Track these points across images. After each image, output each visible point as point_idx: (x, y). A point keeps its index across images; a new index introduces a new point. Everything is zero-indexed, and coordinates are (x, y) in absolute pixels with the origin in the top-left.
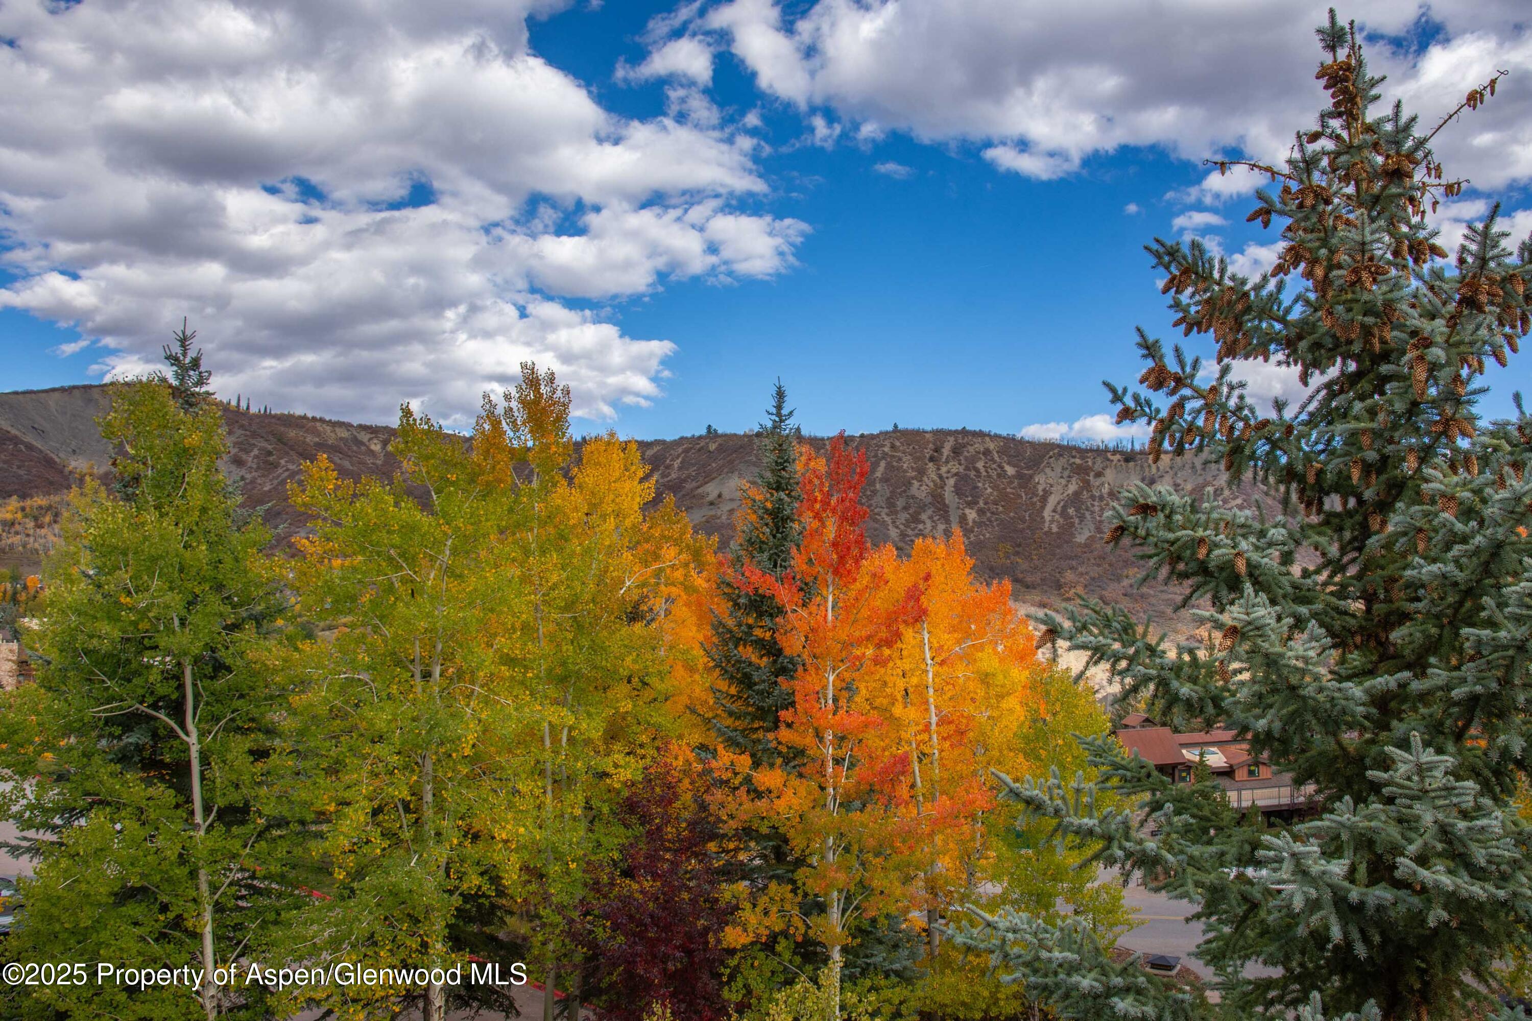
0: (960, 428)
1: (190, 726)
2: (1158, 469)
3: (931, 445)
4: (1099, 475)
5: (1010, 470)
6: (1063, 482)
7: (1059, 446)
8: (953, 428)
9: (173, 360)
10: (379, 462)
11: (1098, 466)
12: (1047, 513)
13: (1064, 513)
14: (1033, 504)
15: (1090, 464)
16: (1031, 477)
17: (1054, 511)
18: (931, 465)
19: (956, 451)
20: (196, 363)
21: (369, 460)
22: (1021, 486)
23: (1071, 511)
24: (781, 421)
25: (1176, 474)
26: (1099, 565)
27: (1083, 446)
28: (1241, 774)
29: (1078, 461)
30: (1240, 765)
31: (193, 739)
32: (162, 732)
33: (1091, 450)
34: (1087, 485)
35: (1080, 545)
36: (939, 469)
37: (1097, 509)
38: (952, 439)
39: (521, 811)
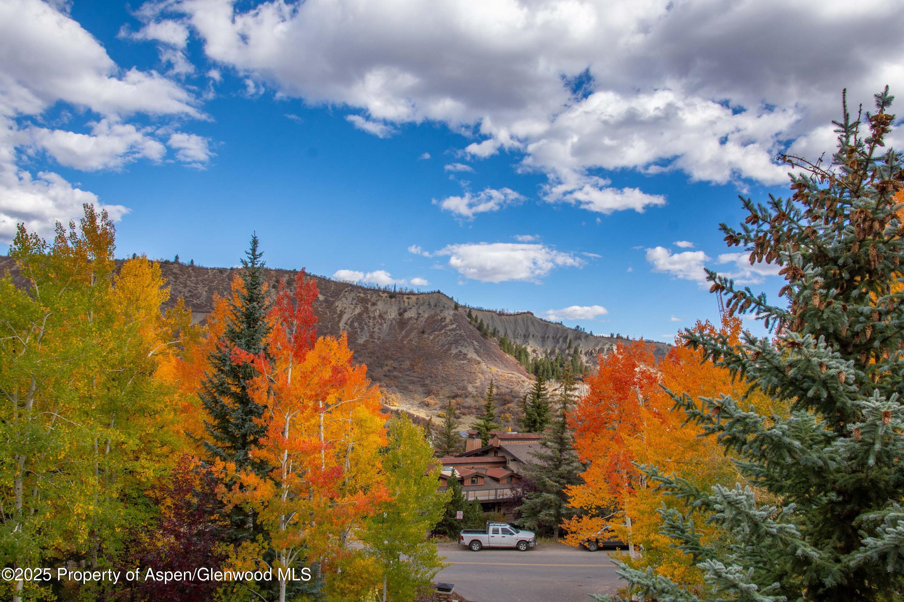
0: (292, 270)
2: (409, 303)
3: (274, 278)
4: (374, 304)
5: (321, 297)
6: (352, 306)
7: (352, 285)
8: (288, 269)
11: (374, 299)
12: (342, 324)
13: (351, 325)
14: (334, 319)
15: (369, 297)
16: (333, 302)
17: (346, 324)
18: (273, 290)
19: (289, 283)
22: (327, 307)
23: (356, 324)
24: (255, 259)
25: (419, 308)
26: (370, 357)
27: (366, 287)
28: (467, 482)
29: (362, 295)
30: (468, 477)
33: (370, 290)
34: (366, 310)
35: (360, 345)
36: (278, 293)
37: (371, 324)
38: (287, 276)
39: (87, 495)
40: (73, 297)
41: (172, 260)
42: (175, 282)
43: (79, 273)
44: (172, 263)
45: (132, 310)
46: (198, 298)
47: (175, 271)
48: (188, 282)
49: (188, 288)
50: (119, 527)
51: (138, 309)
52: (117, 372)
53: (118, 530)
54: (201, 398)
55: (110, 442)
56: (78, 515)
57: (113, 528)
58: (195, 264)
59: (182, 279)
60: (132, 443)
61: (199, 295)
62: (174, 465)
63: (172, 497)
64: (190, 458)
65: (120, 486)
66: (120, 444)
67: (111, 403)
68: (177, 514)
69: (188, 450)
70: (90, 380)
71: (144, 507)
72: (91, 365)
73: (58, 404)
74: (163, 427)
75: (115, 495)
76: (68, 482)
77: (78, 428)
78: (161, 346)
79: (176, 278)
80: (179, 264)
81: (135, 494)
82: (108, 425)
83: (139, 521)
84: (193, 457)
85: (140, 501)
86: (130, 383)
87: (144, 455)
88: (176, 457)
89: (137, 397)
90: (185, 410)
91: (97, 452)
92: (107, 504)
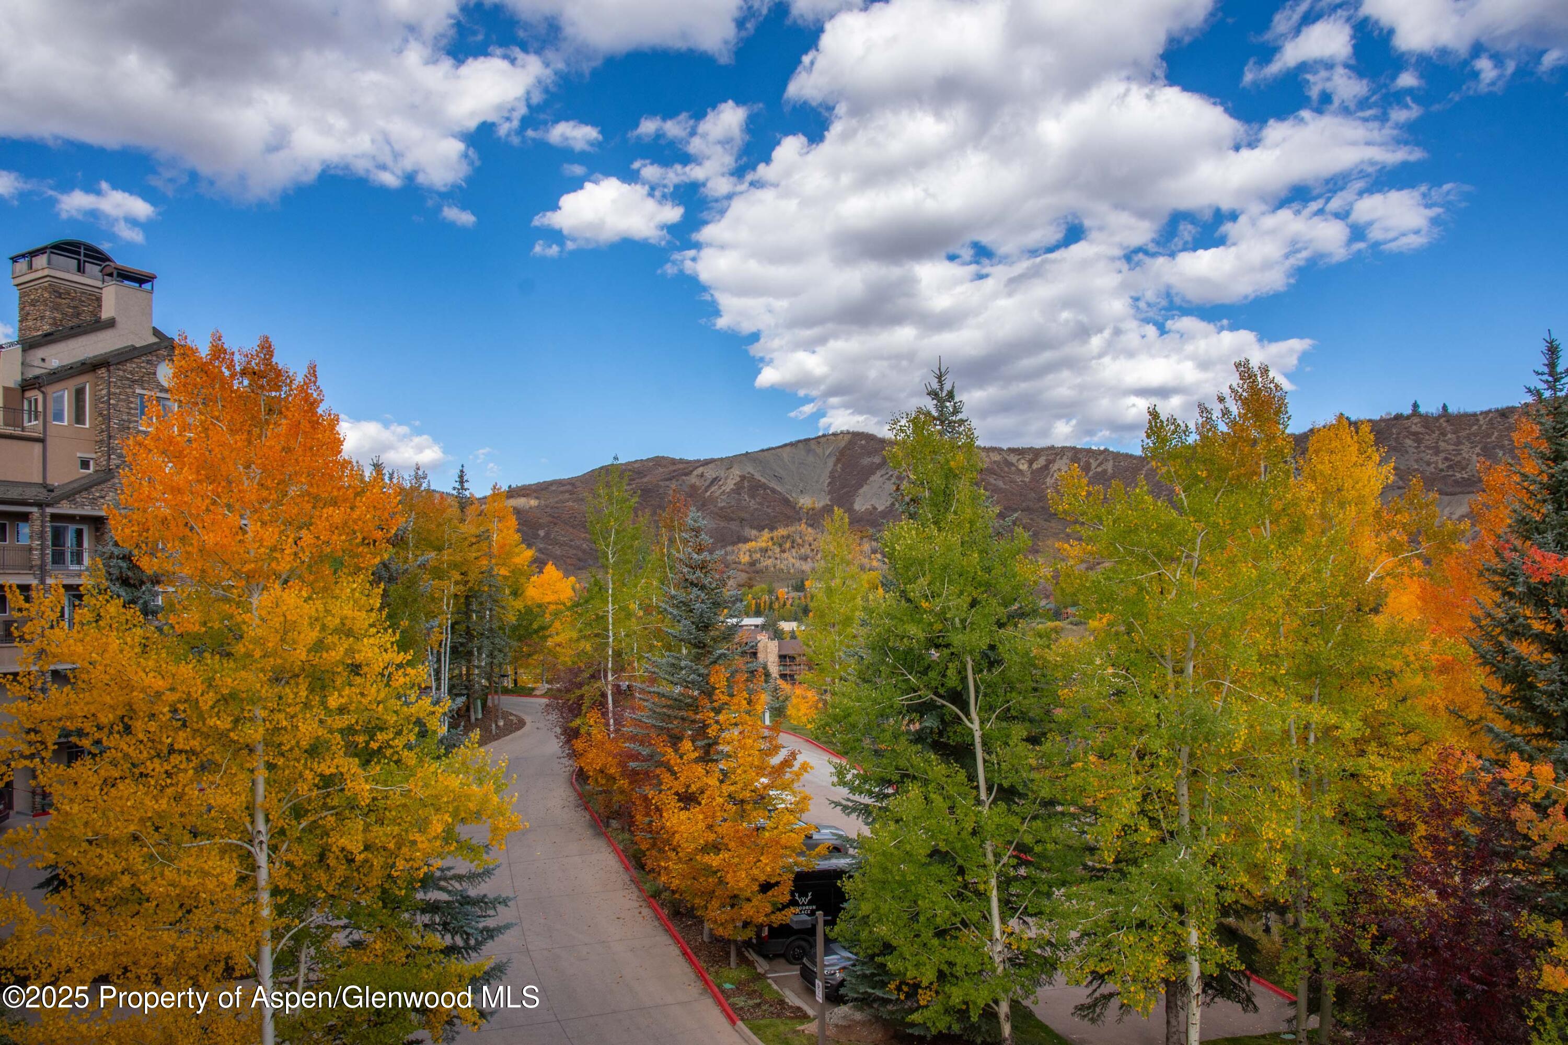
1: (974, 715)
9: (934, 394)
10: (1027, 480)
20: (951, 395)
21: (1019, 479)
31: (976, 726)
32: (948, 718)
39: (1282, 810)
40: (1237, 502)
41: (1408, 411)
42: (1416, 448)
43: (1241, 463)
44: (1408, 418)
45: (1331, 508)
46: (1463, 469)
47: (1414, 429)
48: (1442, 444)
49: (1443, 455)
50: (1336, 866)
51: (1342, 505)
52: (1316, 612)
53: (1336, 871)
54: (1471, 646)
55: (1313, 726)
56: (1269, 841)
57: (1328, 867)
58: (1450, 410)
59: (1429, 440)
60: (1350, 728)
61: (1464, 463)
62: (1427, 766)
63: (1426, 823)
64: (1458, 753)
65: (1336, 797)
66: (1328, 730)
67: (1311, 662)
68: (1437, 854)
69: (1455, 741)
70: (1275, 628)
71: (1380, 836)
72: (1272, 605)
73: (1229, 667)
74: (1404, 700)
75: (1329, 813)
76: (1250, 787)
77: (1261, 703)
78: (1387, 561)
79: (1419, 441)
80: (1420, 415)
81: (1361, 813)
82: (1309, 699)
83: (1373, 860)
84: (1463, 753)
85: (1372, 825)
86: (1339, 627)
87: (1373, 747)
88: (1432, 752)
89: (1353, 650)
90: (1444, 668)
91: (1294, 741)
92: (1316, 826)
